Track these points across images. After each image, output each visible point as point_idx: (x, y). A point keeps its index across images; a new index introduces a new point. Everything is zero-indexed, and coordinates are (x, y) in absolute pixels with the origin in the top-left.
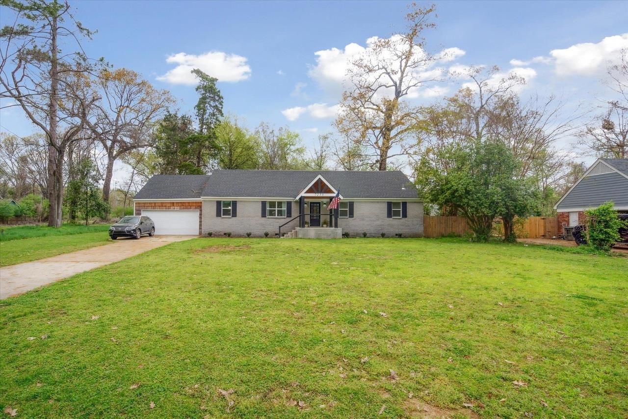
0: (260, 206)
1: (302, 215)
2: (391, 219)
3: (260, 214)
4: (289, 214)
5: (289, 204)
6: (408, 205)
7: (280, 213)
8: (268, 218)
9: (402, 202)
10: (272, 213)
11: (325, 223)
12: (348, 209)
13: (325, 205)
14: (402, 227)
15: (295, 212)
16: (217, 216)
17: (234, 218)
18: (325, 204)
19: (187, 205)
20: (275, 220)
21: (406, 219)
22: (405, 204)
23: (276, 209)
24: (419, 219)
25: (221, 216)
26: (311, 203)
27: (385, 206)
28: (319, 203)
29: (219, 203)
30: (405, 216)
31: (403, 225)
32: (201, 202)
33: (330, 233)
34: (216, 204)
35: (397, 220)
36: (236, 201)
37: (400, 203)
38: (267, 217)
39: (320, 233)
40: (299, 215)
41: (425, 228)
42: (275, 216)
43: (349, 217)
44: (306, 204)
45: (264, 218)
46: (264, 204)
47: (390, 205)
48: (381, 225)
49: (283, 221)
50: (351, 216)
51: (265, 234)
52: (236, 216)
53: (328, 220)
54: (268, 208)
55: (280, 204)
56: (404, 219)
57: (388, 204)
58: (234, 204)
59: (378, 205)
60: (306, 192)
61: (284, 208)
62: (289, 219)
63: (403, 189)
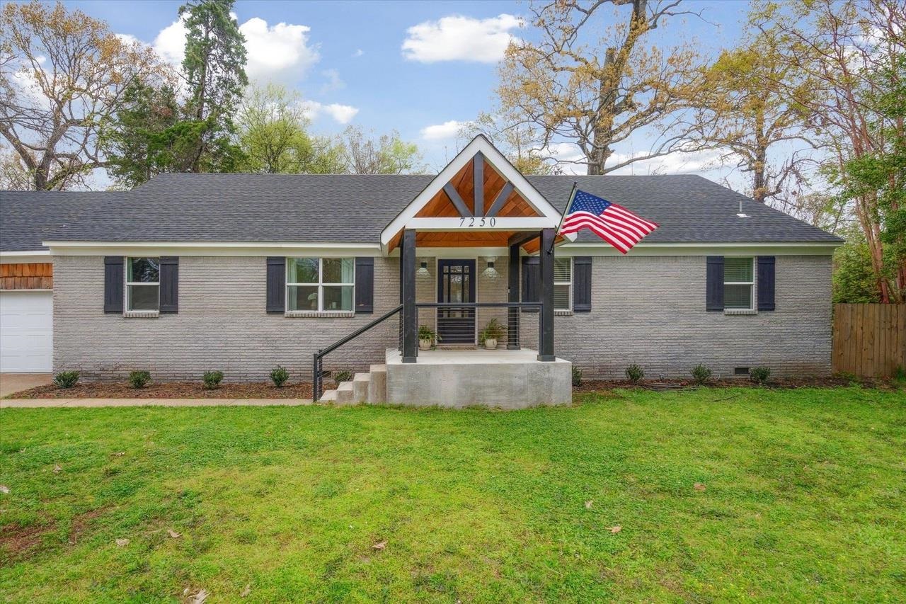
0: (262, 271)
1: (407, 309)
2: (719, 316)
3: (261, 302)
4: (365, 300)
5: (365, 267)
6: (779, 266)
7: (333, 298)
8: (292, 317)
9: (760, 258)
10: (304, 299)
11: (492, 332)
12: (571, 283)
13: (490, 270)
14: (758, 343)
15: (386, 295)
16: (106, 312)
17: (169, 320)
18: (491, 265)
19: (27, 272)
20: (313, 322)
21: (772, 316)
22: (767, 265)
23: (321, 284)
24: (816, 317)
25: (121, 312)
26: (443, 263)
27: (699, 272)
28: (471, 263)
29: (113, 265)
30: (767, 303)
31: (760, 338)
32: (49, 265)
33: (521, 382)
34: (103, 267)
35: (741, 319)
36: (176, 258)
37: (749, 260)
38: (287, 312)
39: (480, 381)
40: (399, 305)
41: (837, 346)
42: (316, 309)
43: (576, 311)
44: (424, 265)
45: (275, 319)
46: (275, 266)
47: (717, 267)
48: (685, 338)
49: (340, 329)
50: (583, 306)
51: (273, 376)
52: (176, 312)
53: (504, 322)
54: (291, 283)
55: (333, 269)
56: (765, 317)
57: (708, 264)
58: (170, 266)
59: (675, 268)
60: (424, 213)
61: (348, 282)
62: (365, 320)
63: (742, 215)
